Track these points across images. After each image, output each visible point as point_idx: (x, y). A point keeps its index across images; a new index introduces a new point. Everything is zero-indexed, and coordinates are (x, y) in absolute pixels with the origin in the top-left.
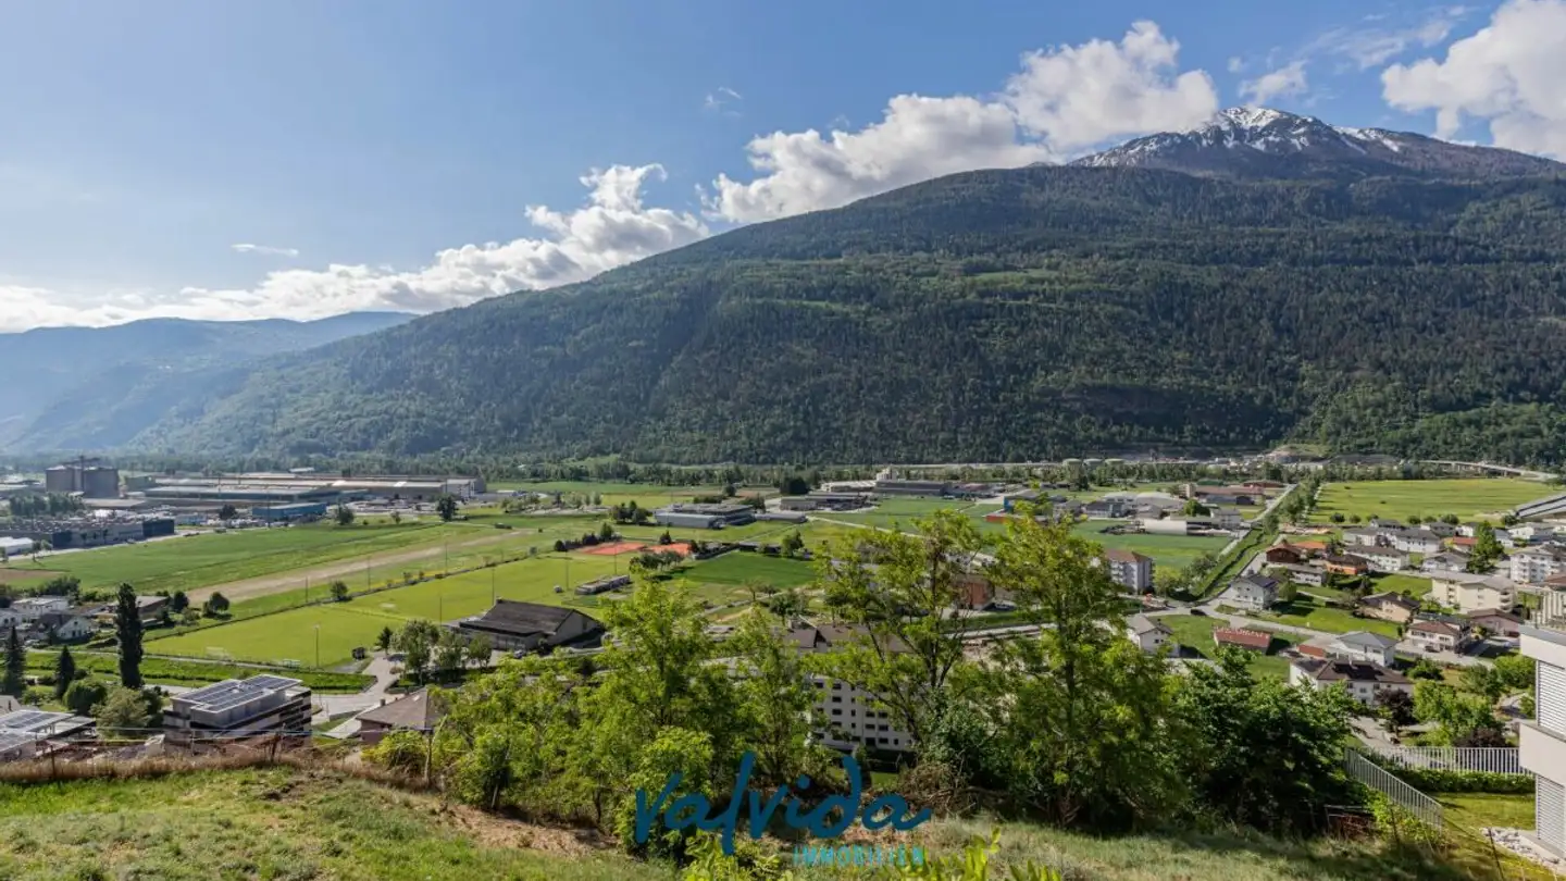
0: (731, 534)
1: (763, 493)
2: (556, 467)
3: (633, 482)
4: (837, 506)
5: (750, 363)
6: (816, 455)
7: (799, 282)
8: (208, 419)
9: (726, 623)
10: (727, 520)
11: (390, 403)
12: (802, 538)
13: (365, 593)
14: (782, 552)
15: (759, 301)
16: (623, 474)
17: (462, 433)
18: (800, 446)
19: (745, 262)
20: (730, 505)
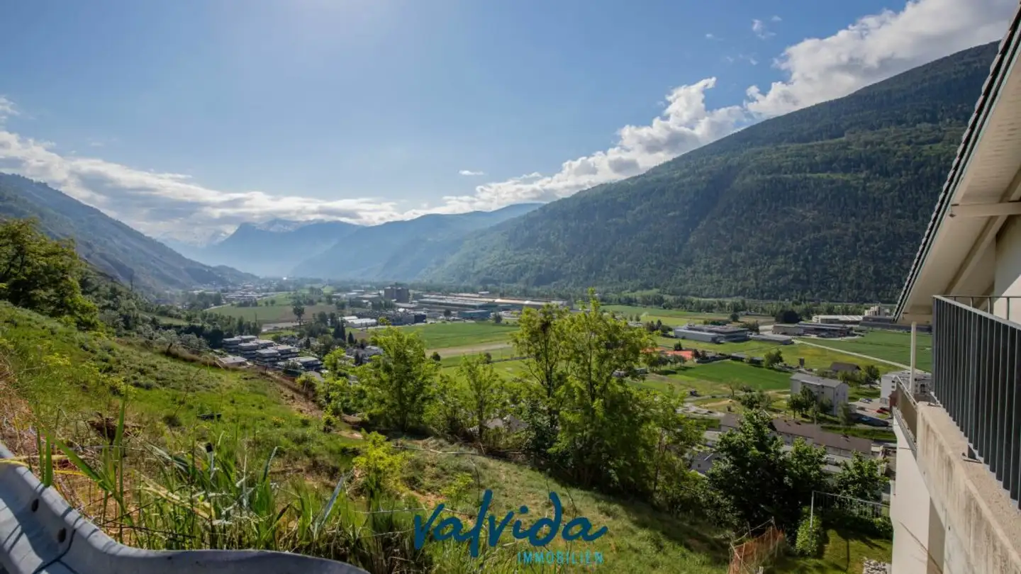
0: (727, 348)
1: (761, 320)
2: (616, 296)
3: (665, 308)
4: (824, 334)
5: (759, 223)
6: (813, 294)
7: (805, 160)
8: (446, 266)
9: (707, 408)
10: (726, 338)
11: (527, 256)
12: (782, 355)
13: (499, 361)
14: (764, 364)
15: (769, 177)
16: (659, 302)
17: (564, 273)
18: (799, 286)
19: (761, 148)
20: (731, 327)
